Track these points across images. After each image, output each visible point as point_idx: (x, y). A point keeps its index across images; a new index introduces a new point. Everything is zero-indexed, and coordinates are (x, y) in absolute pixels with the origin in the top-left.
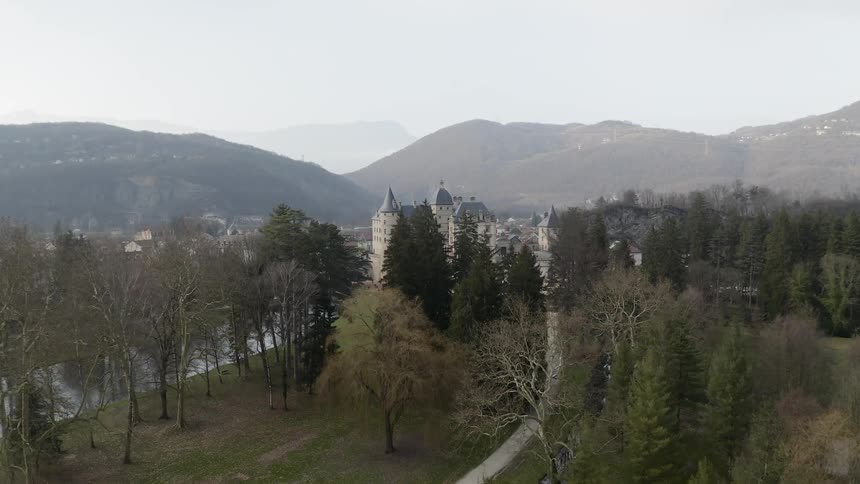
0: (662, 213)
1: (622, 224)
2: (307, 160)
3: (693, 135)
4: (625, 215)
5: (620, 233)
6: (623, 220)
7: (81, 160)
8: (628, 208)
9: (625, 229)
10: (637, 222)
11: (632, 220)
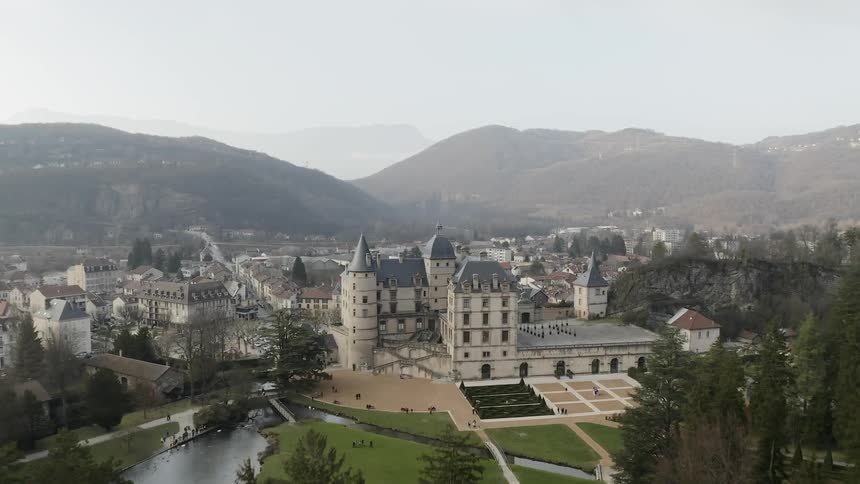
0: (745, 269)
1: (690, 285)
2: (311, 166)
3: (720, 145)
4: (695, 271)
5: (689, 297)
6: (692, 279)
7: (62, 165)
8: (699, 261)
9: (694, 291)
10: (711, 280)
11: (703, 278)
